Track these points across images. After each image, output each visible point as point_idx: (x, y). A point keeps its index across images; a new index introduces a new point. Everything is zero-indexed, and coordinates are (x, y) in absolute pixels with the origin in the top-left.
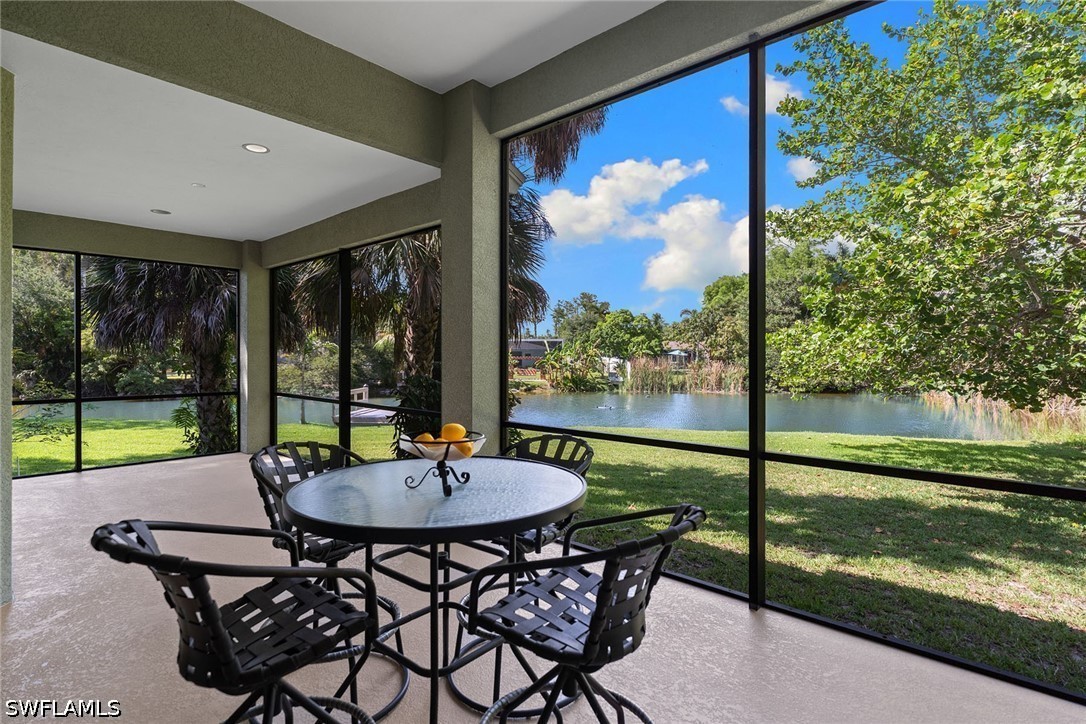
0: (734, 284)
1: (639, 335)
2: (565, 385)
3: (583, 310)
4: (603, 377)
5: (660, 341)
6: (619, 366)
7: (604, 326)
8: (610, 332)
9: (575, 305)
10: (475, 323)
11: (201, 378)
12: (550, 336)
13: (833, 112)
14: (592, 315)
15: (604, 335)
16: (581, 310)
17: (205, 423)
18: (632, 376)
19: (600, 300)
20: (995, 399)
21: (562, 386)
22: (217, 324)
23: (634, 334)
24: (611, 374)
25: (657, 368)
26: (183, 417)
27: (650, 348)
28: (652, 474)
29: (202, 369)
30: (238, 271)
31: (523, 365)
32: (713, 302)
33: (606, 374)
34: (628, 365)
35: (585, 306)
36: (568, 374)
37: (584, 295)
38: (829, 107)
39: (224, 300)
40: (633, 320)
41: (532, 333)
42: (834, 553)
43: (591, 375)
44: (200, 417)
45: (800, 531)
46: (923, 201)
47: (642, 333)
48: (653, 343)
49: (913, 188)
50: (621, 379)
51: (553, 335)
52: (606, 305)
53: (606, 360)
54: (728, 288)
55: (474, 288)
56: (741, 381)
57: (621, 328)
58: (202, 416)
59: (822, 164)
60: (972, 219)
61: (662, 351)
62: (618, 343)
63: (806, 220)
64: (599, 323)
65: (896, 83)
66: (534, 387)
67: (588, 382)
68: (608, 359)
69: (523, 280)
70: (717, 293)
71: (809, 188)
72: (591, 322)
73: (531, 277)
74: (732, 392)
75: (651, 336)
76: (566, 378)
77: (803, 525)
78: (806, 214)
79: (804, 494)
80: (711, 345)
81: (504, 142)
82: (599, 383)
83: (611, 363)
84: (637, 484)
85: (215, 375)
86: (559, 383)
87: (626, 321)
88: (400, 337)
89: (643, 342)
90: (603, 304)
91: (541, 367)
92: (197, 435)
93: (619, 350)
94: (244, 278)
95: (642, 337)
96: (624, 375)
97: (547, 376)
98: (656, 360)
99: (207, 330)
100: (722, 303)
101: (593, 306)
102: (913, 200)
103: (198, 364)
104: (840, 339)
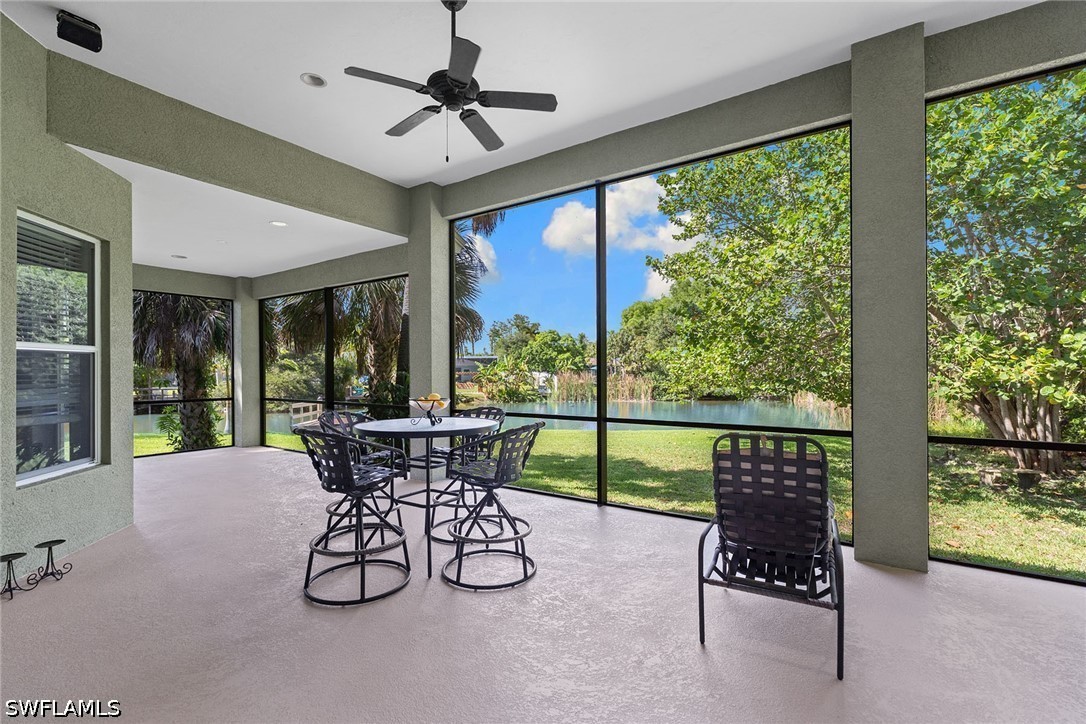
0: (646, 308)
1: (565, 352)
2: (500, 397)
3: (516, 330)
4: (533, 390)
5: (584, 358)
6: (547, 380)
7: (534, 344)
8: (540, 350)
9: (509, 325)
10: (433, 344)
11: (184, 389)
12: (487, 354)
13: (690, 189)
14: (524, 335)
15: (534, 352)
16: (515, 330)
17: (188, 428)
18: (559, 388)
19: (532, 321)
20: (825, 400)
21: (498, 398)
22: (205, 343)
23: (561, 352)
24: (540, 387)
25: (581, 381)
26: (166, 424)
27: (575, 364)
28: (566, 461)
29: (185, 382)
30: (232, 301)
31: (463, 380)
32: (629, 324)
33: (536, 387)
34: (555, 379)
35: (518, 326)
36: (503, 387)
37: (517, 317)
38: (688, 186)
39: (210, 323)
40: (560, 339)
41: (470, 351)
42: (679, 501)
43: (523, 388)
44: (183, 424)
45: (663, 491)
46: (740, 260)
47: (568, 351)
48: (577, 359)
49: (733, 251)
50: (549, 391)
51: (490, 353)
52: (536, 326)
53: (536, 374)
54: (641, 312)
55: (433, 321)
56: (650, 391)
57: (550, 346)
58: (185, 421)
59: (683, 228)
60: (766, 274)
61: (585, 366)
62: (546, 359)
63: (674, 267)
64: (530, 342)
65: (730, 173)
66: (472, 399)
67: (520, 393)
68: (538, 373)
69: (463, 308)
70: (632, 315)
71: (682, 241)
72: (523, 341)
73: (470, 305)
74: (643, 401)
75: (575, 353)
76: (500, 391)
77: (668, 487)
78: (674, 263)
79: (676, 470)
80: (625, 361)
81: (452, 222)
82: (529, 395)
83: (540, 377)
84: (553, 467)
85: (197, 388)
86: (494, 396)
87: (554, 340)
88: (361, 355)
89: (568, 359)
90: (534, 325)
91: (478, 381)
92: (180, 438)
93: (548, 365)
94: (237, 307)
95: (568, 354)
96: (551, 387)
97: (484, 389)
98: (579, 375)
99: (195, 349)
100: (636, 324)
101: (525, 327)
102: (734, 259)
103: (181, 377)
104: (700, 355)
